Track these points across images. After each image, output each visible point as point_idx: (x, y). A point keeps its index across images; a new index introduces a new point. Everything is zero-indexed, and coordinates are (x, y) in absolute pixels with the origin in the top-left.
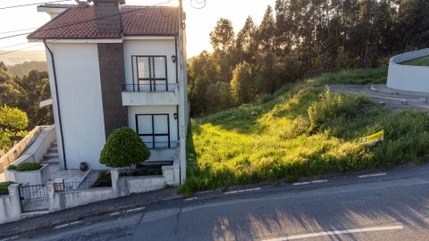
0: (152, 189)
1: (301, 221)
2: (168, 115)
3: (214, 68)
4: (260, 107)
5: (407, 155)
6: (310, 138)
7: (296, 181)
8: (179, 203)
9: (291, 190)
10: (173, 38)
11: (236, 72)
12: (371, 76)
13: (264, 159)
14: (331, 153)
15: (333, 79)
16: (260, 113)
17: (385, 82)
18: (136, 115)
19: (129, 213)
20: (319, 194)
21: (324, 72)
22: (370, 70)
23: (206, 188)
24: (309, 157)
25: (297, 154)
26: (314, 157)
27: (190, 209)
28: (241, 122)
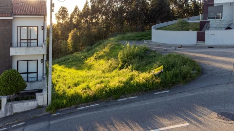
0: (28, 109)
1: (128, 125)
2: (37, 60)
3: (57, 32)
4: (86, 54)
5: (177, 79)
6: (121, 71)
7: (119, 98)
8: (48, 118)
9: (117, 104)
10: (43, 16)
11: (70, 35)
12: (143, 36)
13: (98, 85)
14: (136, 80)
15: (124, 38)
16: (86, 57)
17: (150, 39)
18: (18, 61)
19: (14, 128)
20: (135, 106)
21: (118, 34)
22: (141, 33)
23: (65, 106)
24: (124, 83)
25: (117, 81)
26: (127, 83)
27: (56, 121)
28: (76, 63)
